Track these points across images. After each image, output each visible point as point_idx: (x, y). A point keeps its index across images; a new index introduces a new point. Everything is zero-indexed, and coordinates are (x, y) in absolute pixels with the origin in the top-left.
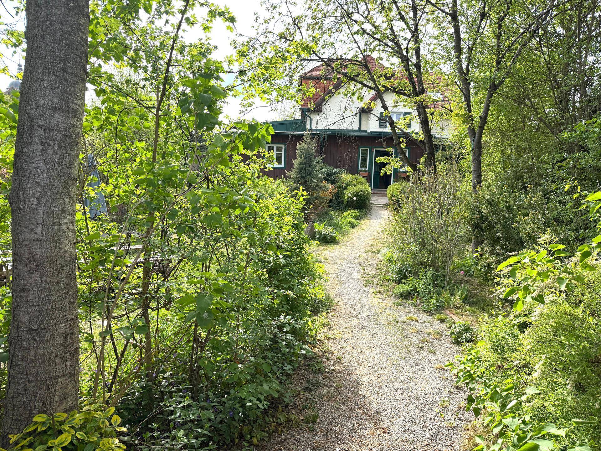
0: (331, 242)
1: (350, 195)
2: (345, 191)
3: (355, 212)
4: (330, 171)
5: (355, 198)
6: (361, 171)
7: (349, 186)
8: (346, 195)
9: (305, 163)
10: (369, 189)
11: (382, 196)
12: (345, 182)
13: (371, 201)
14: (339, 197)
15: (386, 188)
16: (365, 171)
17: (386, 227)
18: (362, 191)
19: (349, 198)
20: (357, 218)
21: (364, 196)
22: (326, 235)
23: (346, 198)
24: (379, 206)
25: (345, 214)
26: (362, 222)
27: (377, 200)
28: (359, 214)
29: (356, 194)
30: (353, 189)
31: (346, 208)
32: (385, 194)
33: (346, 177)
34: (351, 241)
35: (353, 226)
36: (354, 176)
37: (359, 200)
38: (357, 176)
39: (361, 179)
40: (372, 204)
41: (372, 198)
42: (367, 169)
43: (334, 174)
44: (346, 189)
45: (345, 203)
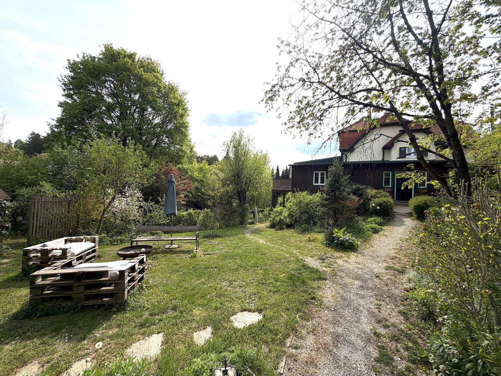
0: (349, 248)
1: (373, 205)
2: (370, 202)
3: (379, 219)
4: (358, 187)
5: (378, 208)
6: (385, 188)
7: (373, 198)
8: (371, 205)
9: (334, 181)
10: (392, 201)
11: (405, 206)
12: (370, 195)
13: (394, 210)
14: (365, 206)
15: (409, 200)
16: (389, 188)
17: (410, 235)
18: (385, 202)
19: (373, 207)
20: (380, 224)
21: (387, 207)
22: (344, 241)
23: (371, 207)
24: (402, 215)
25: (370, 219)
26: (385, 228)
27: (400, 210)
28: (382, 221)
29: (380, 205)
30: (377, 200)
31: (371, 215)
32: (408, 205)
33: (371, 192)
34: (371, 248)
35: (376, 231)
36: (378, 191)
37: (382, 209)
38: (382, 191)
39: (384, 193)
40: (395, 212)
41: (395, 207)
42: (390, 186)
43: (361, 189)
44: (371, 200)
45: (369, 211)
